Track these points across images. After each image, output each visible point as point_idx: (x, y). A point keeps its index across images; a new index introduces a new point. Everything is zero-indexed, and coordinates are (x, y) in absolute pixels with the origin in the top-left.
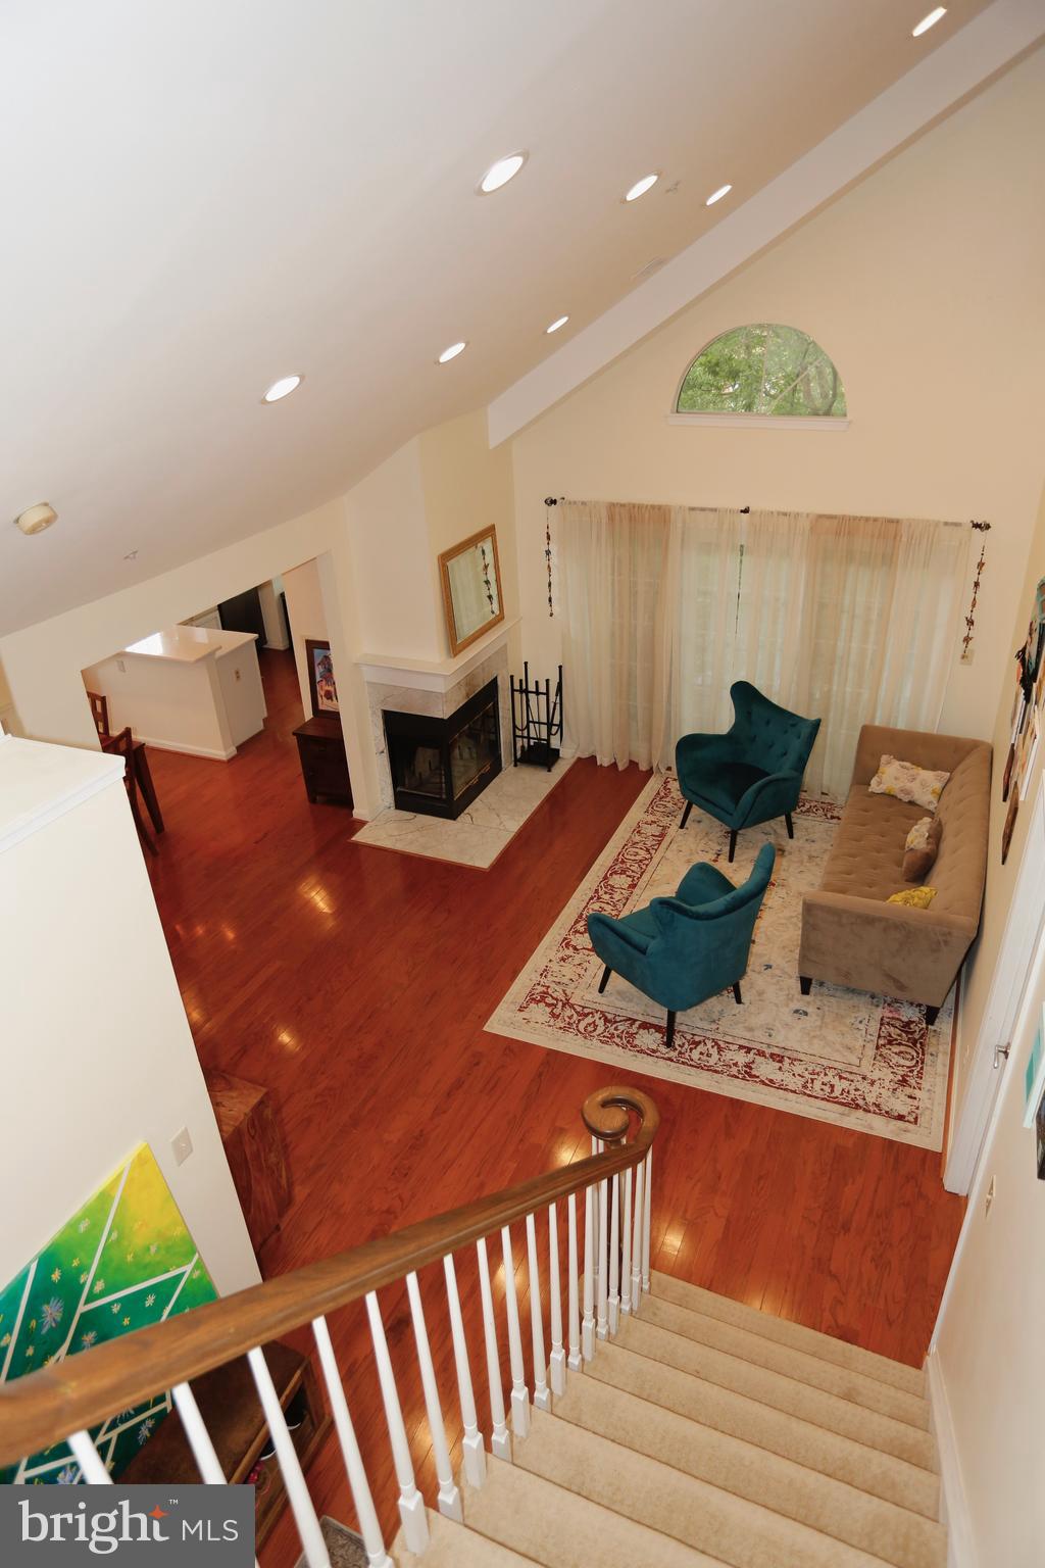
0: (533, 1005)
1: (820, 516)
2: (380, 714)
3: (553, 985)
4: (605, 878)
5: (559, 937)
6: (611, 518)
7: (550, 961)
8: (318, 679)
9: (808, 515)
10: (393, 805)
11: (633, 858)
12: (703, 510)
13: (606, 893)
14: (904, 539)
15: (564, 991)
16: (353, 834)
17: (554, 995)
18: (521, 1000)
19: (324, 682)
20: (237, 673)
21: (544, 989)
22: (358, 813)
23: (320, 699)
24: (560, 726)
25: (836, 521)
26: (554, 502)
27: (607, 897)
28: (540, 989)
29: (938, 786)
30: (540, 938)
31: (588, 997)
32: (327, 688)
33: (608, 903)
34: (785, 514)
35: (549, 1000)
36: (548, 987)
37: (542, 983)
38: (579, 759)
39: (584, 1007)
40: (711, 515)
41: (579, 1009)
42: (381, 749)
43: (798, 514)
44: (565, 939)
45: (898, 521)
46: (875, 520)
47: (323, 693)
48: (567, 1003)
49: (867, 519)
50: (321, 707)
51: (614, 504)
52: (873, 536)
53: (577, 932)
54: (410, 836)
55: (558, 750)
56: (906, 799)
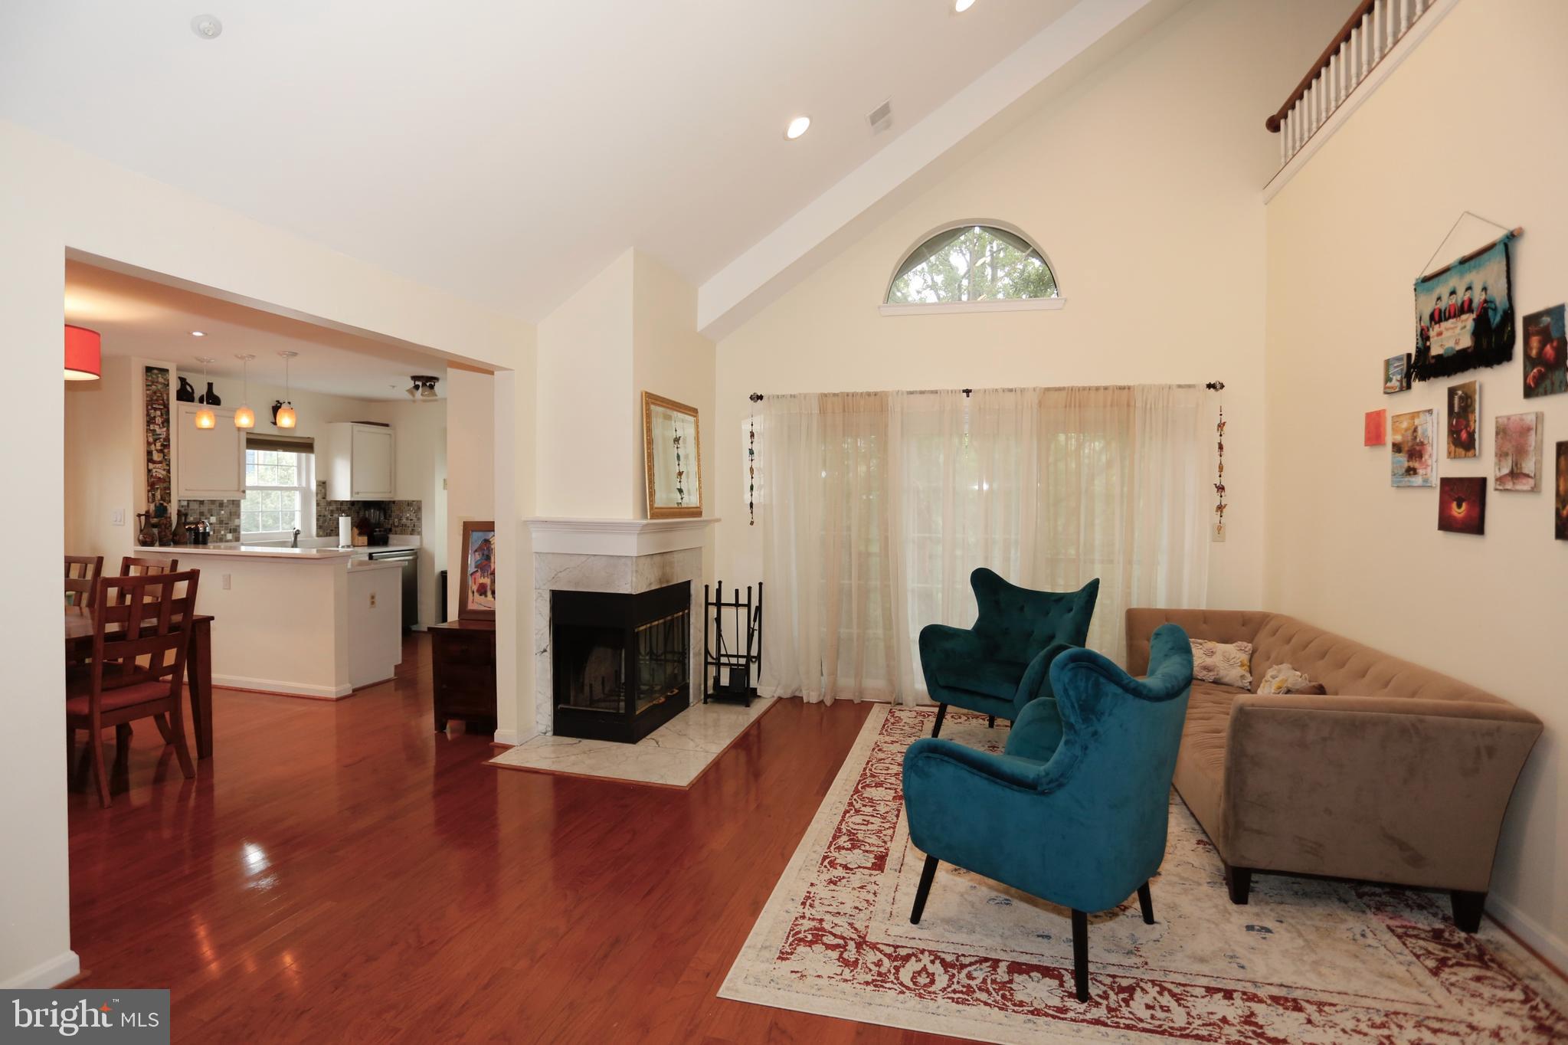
0: (802, 949)
1: (1048, 389)
2: (547, 596)
3: (827, 917)
4: (856, 791)
5: (814, 856)
6: (823, 411)
7: (812, 885)
8: (471, 569)
9: (1034, 389)
10: (550, 728)
11: (886, 772)
12: (922, 392)
13: (865, 806)
14: (1139, 404)
15: (851, 924)
16: (492, 756)
17: (837, 931)
18: (779, 942)
19: (479, 574)
20: (373, 597)
21: (815, 924)
22: (500, 736)
23: (470, 594)
24: (758, 658)
25: (1064, 394)
26: (760, 397)
27: (868, 810)
28: (807, 924)
29: (1245, 657)
30: (785, 858)
31: (894, 931)
32: (482, 580)
33: (873, 816)
34: (1011, 390)
35: (829, 940)
36: (821, 921)
37: (808, 915)
38: (780, 699)
39: (896, 947)
40: (932, 396)
41: (889, 950)
42: (543, 646)
43: (1024, 389)
44: (825, 858)
45: (1129, 388)
46: (1106, 388)
47: (475, 588)
48: (861, 943)
49: (1097, 389)
50: (471, 606)
51: (826, 395)
52: (1105, 406)
53: (839, 848)
54: (573, 758)
55: (756, 689)
56: (1210, 676)
